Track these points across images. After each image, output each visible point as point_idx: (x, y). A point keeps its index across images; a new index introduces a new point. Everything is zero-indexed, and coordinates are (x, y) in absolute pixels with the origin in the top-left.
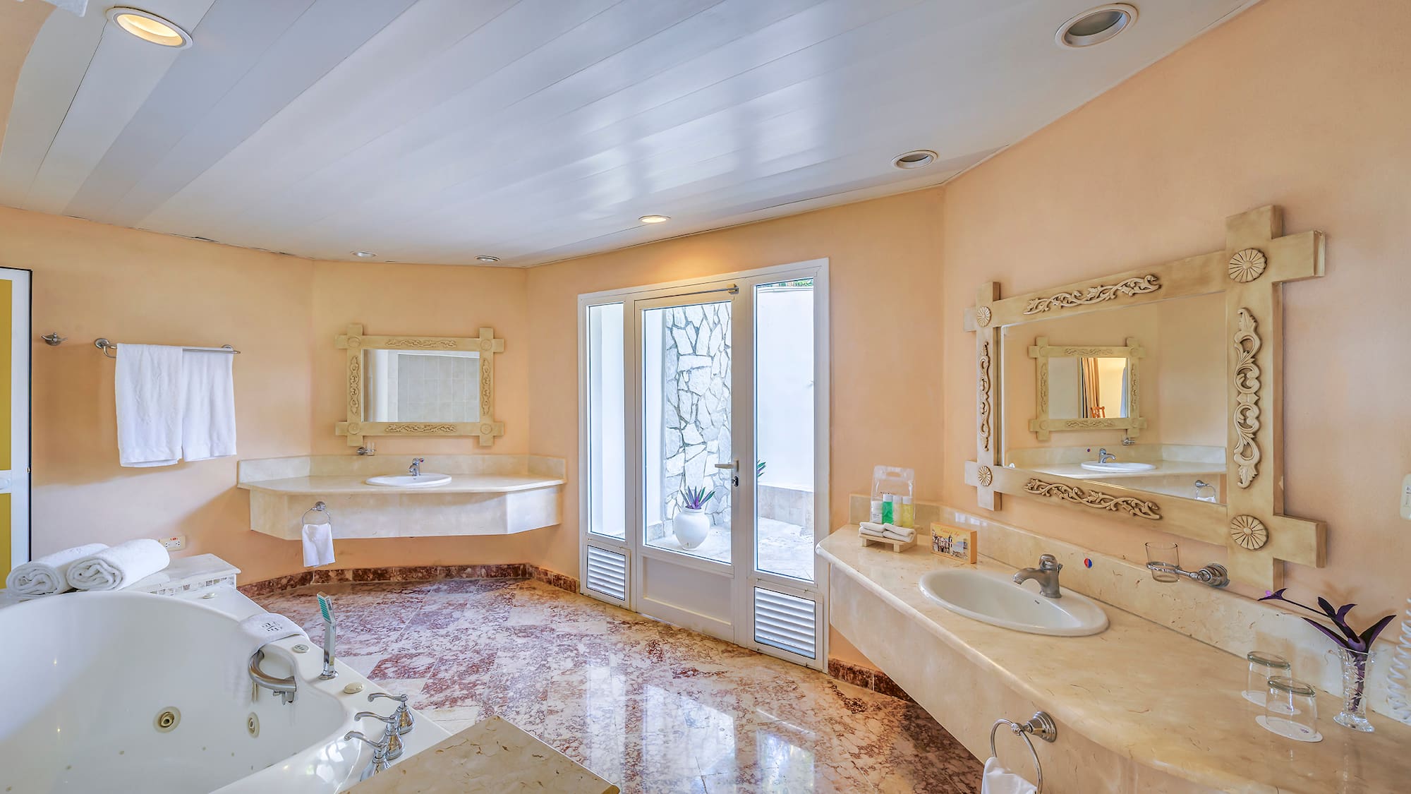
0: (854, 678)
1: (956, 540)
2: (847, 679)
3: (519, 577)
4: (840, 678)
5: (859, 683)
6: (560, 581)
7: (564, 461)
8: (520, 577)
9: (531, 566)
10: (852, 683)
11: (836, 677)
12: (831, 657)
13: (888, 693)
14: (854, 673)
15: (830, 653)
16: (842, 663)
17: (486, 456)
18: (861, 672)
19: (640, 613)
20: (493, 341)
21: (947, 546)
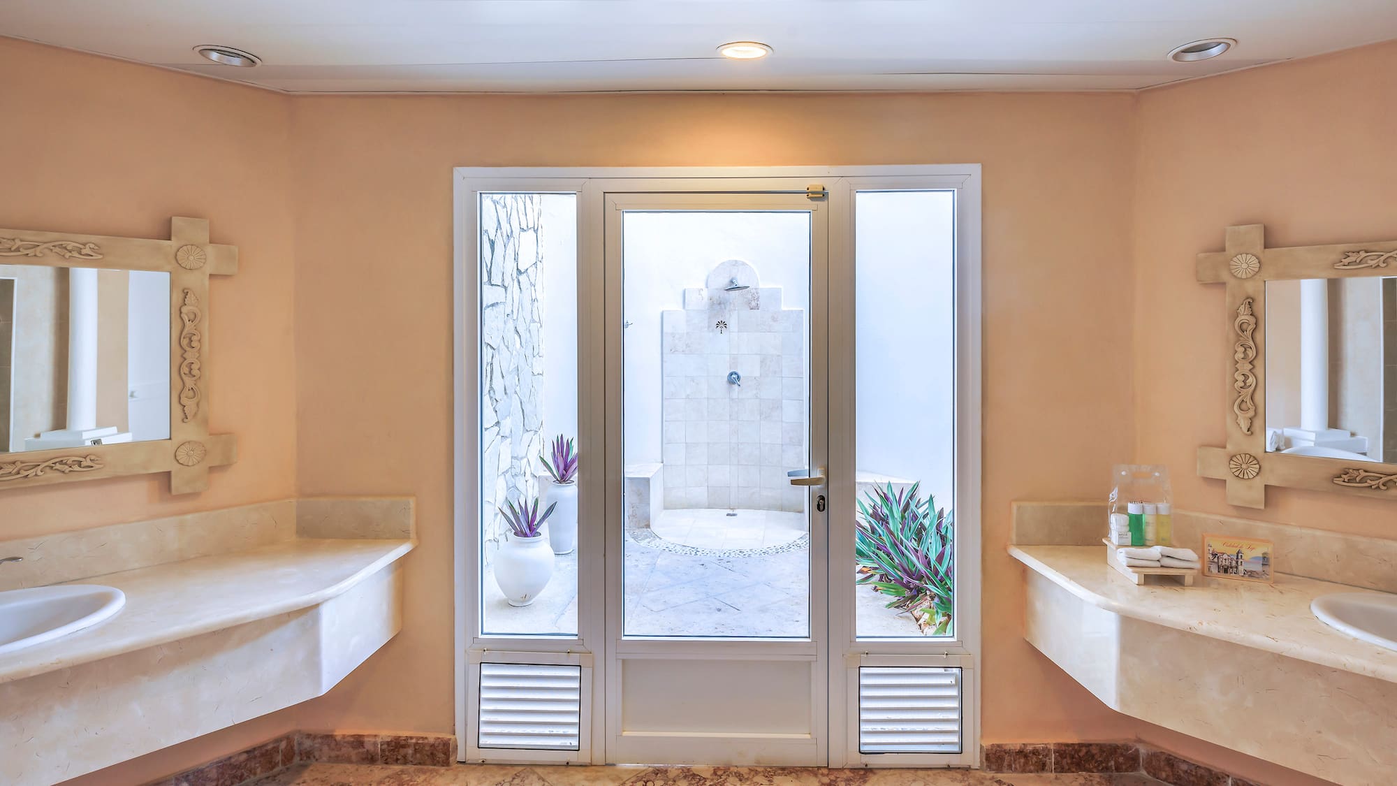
0: (1026, 763)
1: (1248, 555)
2: (1016, 768)
3: (276, 770)
4: (1005, 770)
5: (1032, 768)
6: (402, 751)
7: (412, 502)
8: (280, 767)
9: (309, 736)
10: (1024, 771)
11: (999, 770)
12: (987, 743)
13: (1074, 770)
14: (1026, 756)
15: (982, 736)
16: (1007, 748)
17: (189, 517)
18: (1035, 752)
19: (614, 765)
20: (210, 250)
21: (1234, 563)
